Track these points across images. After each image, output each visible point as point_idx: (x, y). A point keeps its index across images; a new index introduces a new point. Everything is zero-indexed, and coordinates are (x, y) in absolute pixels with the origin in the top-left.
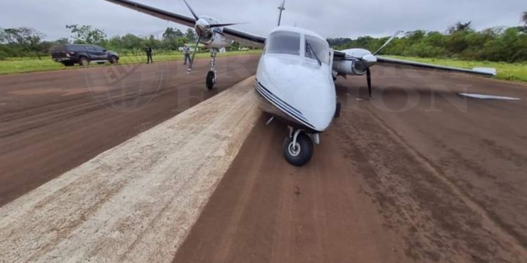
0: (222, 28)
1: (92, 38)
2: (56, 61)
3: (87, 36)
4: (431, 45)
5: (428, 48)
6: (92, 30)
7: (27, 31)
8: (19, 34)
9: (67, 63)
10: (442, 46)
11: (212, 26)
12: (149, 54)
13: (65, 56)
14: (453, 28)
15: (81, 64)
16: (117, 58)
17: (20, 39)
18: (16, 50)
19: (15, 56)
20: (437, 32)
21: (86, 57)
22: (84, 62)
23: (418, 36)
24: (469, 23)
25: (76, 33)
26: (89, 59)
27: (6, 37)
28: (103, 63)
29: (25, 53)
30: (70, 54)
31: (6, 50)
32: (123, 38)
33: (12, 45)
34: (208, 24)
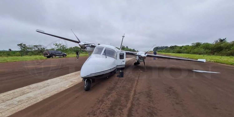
0: (90, 45)
1: (62, 48)
2: (45, 56)
3: (60, 47)
4: (203, 49)
5: (202, 50)
6: (62, 45)
7: (40, 46)
8: (38, 47)
9: (48, 57)
10: (209, 49)
11: (86, 44)
12: (77, 54)
13: (47, 55)
14: (217, 41)
15: (53, 57)
16: (66, 55)
17: (38, 49)
18: (36, 53)
19: (35, 55)
20: (207, 43)
21: (54, 55)
22: (54, 57)
23: (198, 45)
24: (225, 39)
25: (57, 46)
26: (56, 56)
27: (34, 48)
28: (61, 57)
29: (38, 54)
30: (49, 54)
31: (33, 53)
32: (74, 48)
33: (35, 51)
34: (84, 44)
